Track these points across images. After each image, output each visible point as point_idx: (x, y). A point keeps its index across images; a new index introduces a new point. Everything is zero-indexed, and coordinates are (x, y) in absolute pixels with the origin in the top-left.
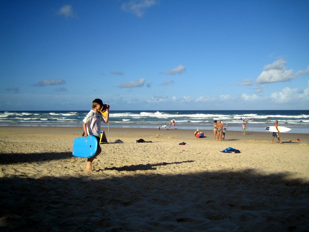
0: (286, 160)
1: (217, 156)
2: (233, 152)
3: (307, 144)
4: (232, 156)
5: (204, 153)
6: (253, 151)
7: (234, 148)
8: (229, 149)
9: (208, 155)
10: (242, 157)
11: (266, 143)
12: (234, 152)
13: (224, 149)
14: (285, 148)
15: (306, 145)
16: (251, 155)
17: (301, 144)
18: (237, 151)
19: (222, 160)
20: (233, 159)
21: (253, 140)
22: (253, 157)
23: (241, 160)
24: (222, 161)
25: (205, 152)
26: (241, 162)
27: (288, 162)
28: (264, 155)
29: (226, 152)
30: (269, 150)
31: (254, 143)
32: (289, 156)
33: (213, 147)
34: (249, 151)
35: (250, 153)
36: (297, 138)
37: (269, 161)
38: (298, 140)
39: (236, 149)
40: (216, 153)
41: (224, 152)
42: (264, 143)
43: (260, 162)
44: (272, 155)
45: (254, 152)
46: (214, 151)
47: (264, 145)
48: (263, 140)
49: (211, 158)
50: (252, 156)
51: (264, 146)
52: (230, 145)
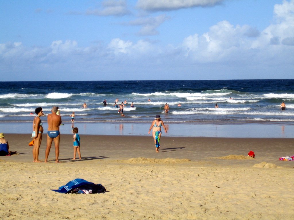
0: (221, 207)
1: (44, 203)
2: (87, 192)
3: (272, 165)
4: (85, 202)
5: (8, 196)
6: (139, 185)
7: (88, 179)
8: (76, 183)
9: (21, 202)
10: (109, 204)
11: (173, 165)
12: (90, 190)
13: (64, 182)
14: (220, 175)
15: (270, 168)
16: (133, 198)
17: (259, 166)
18: (98, 189)
19: (56, 214)
20: (86, 208)
21: (140, 158)
22: (139, 201)
23: (107, 211)
24: (58, 216)
25: (12, 193)
26: (107, 216)
27: (226, 210)
28: (167, 195)
29: (68, 190)
30: (179, 181)
31: (141, 165)
32: (229, 196)
33: (35, 179)
34: (129, 186)
35: (131, 191)
36: (249, 151)
37: (180, 210)
38: (251, 154)
39: (96, 183)
40: (41, 195)
41: (63, 190)
42: (169, 164)
43: (157, 213)
44: (188, 194)
45: (140, 189)
46: (37, 190)
47: (167, 170)
48: (166, 157)
49: (26, 209)
50: (137, 200)
51: (167, 173)
52: (80, 171)
